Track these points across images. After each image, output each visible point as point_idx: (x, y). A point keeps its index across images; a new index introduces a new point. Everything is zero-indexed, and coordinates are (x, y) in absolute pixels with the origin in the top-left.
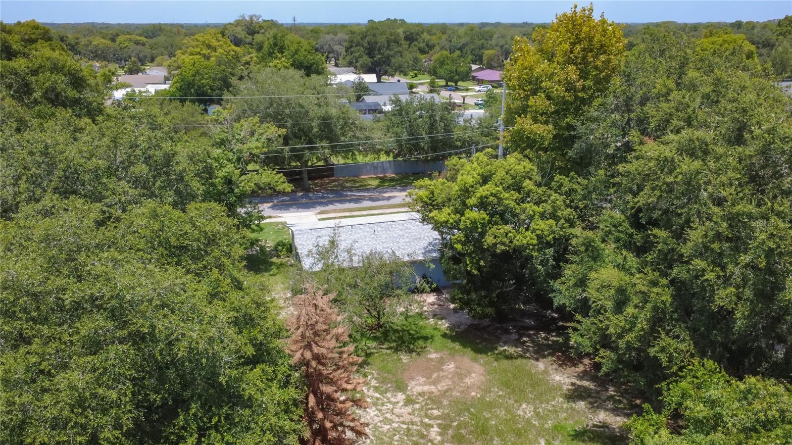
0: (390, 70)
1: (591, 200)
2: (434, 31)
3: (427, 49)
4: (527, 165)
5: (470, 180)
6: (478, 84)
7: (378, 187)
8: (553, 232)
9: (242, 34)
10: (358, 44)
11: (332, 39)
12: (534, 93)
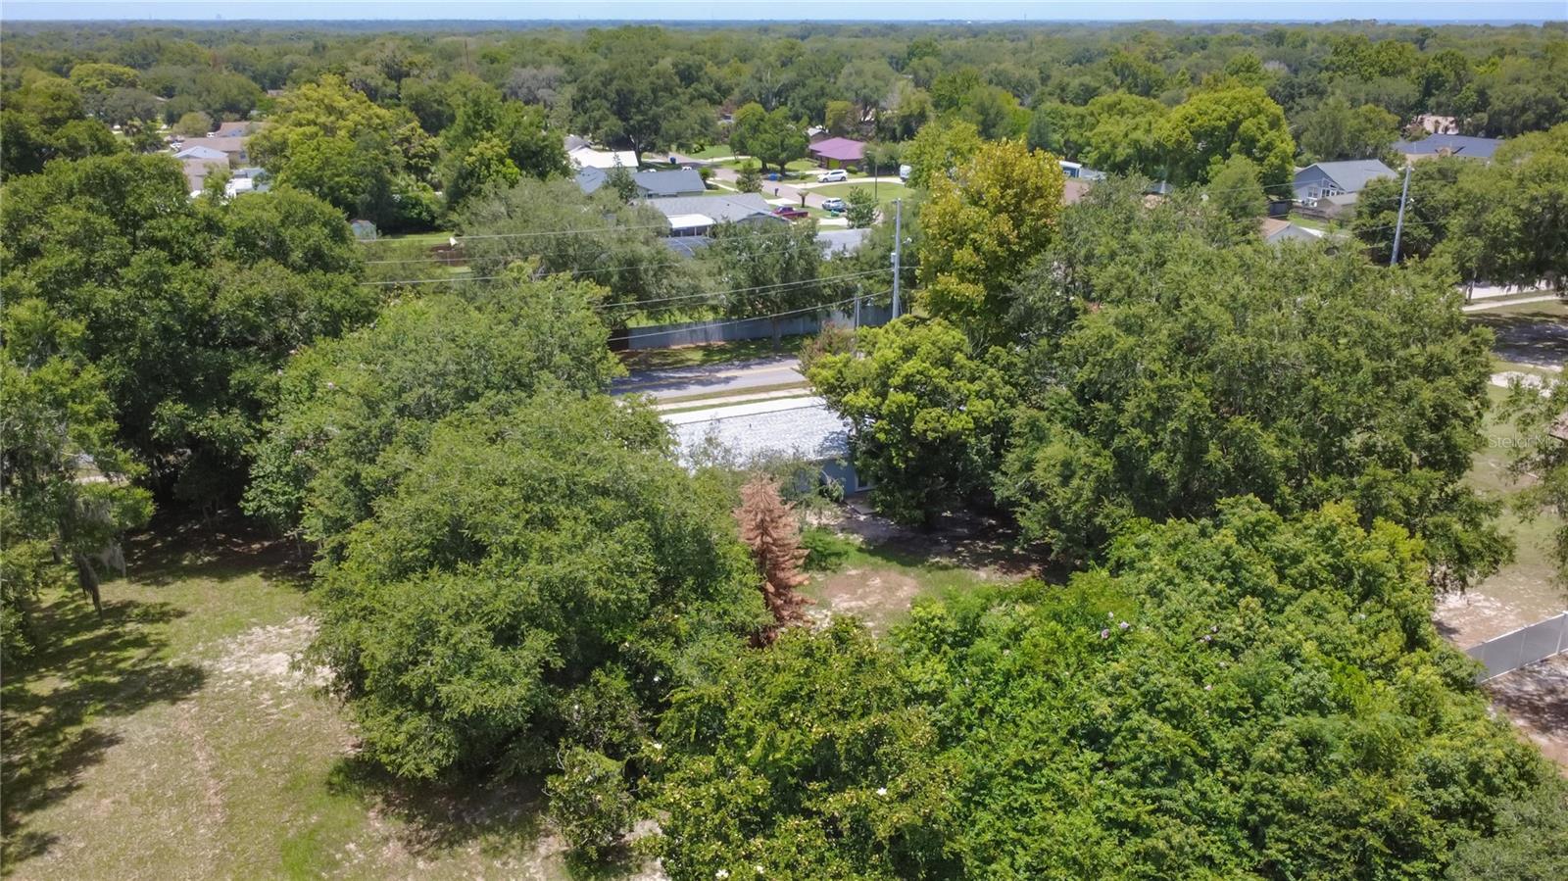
0: (660, 143)
1: (1033, 374)
2: (724, 56)
3: (717, 96)
4: (956, 335)
5: (890, 355)
6: (820, 166)
7: (703, 363)
8: (992, 414)
9: (377, 80)
10: (597, 95)
11: (534, 77)
12: (960, 244)
